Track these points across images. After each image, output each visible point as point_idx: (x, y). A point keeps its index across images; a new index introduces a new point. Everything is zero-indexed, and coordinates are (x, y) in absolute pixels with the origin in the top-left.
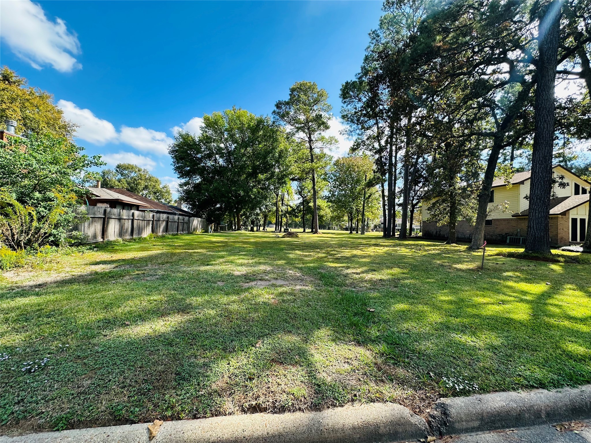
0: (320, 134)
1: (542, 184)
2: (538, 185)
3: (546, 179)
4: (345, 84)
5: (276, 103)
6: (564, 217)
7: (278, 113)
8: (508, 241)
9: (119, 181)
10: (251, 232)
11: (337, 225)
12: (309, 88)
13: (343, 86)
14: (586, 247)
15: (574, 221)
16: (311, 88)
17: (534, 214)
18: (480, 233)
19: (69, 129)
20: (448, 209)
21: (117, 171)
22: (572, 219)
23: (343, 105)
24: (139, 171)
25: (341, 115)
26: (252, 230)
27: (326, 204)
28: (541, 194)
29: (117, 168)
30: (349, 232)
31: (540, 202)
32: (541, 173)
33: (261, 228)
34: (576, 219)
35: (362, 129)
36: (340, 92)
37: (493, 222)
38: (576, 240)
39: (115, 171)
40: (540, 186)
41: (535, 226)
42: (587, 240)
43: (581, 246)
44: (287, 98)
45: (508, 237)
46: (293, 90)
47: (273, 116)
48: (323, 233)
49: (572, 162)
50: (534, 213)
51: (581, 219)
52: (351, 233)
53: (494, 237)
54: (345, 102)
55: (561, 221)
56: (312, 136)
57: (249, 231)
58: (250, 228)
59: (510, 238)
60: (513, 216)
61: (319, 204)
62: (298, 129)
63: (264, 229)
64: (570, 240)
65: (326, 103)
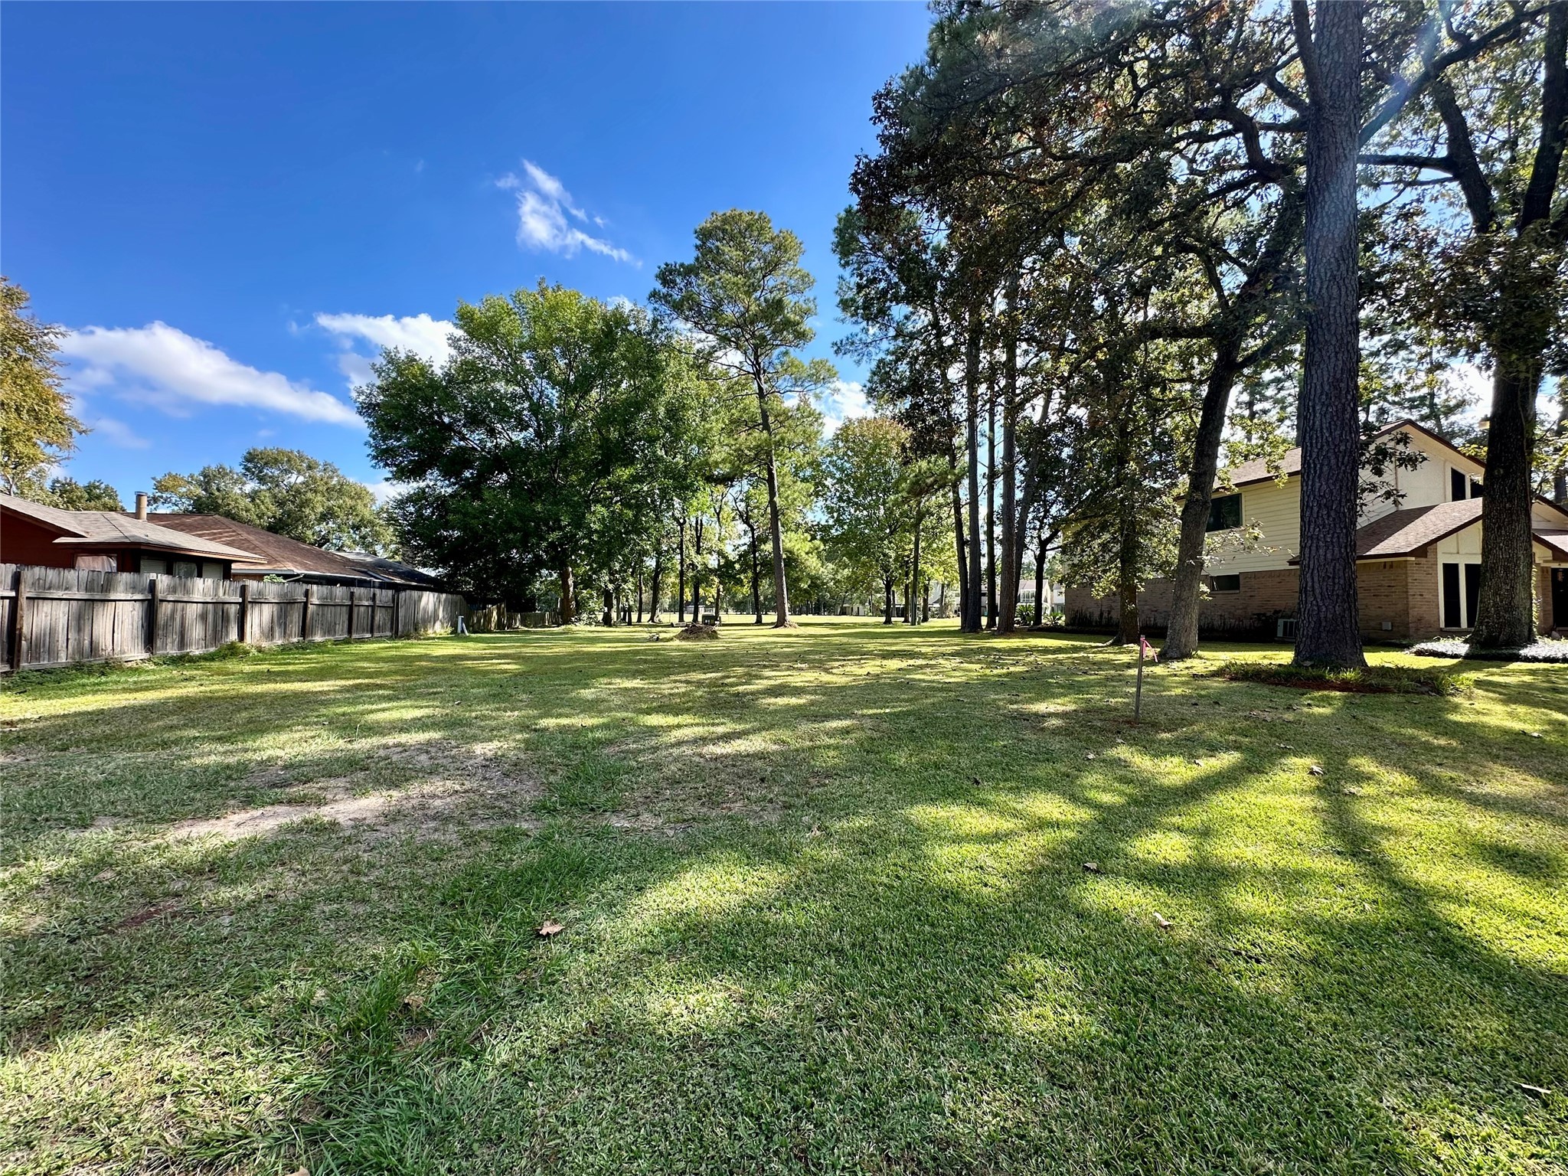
0: (786, 353)
1: (1333, 461)
2: (1322, 465)
3: (1342, 448)
4: (843, 214)
5: (657, 271)
6: (1423, 560)
7: (666, 299)
8: (1280, 634)
9: (253, 496)
10: (605, 629)
11: (862, 603)
12: (749, 226)
13: (840, 220)
14: (1478, 642)
15: (1451, 570)
16: (756, 226)
17: (1313, 553)
18: (1187, 613)
19: (31, 342)
20: (1116, 548)
21: (248, 469)
22: (1445, 566)
23: (841, 271)
24: (310, 468)
25: (838, 299)
26: (607, 621)
27: (808, 546)
28: (1331, 492)
29: (248, 461)
30: (883, 619)
31: (1329, 516)
32: (1329, 429)
33: (646, 617)
34: (1456, 566)
35: (895, 338)
36: (834, 238)
37: (1242, 581)
38: (1459, 625)
39: (240, 470)
40: (1325, 468)
41: (1317, 586)
42: (1481, 624)
43: (1465, 642)
44: (689, 257)
45: (1281, 622)
46: (705, 235)
47: (651, 307)
48: (801, 625)
49: (1452, 418)
50: (1314, 548)
51: (1468, 566)
52: (888, 622)
53: (1247, 623)
54: (847, 264)
55: (1415, 572)
56: (763, 361)
57: (598, 624)
58: (600, 617)
59: (1285, 624)
60: (1291, 563)
61: (788, 545)
62: (725, 340)
63: (652, 619)
64: (1442, 625)
65: (797, 268)
